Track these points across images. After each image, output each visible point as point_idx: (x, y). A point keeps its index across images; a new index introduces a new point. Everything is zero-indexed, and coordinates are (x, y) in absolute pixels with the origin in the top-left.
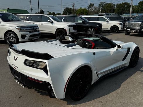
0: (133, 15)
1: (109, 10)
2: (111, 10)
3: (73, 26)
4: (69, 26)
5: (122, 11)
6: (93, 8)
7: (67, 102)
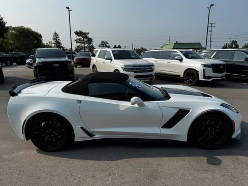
3: (212, 66)
4: (205, 66)
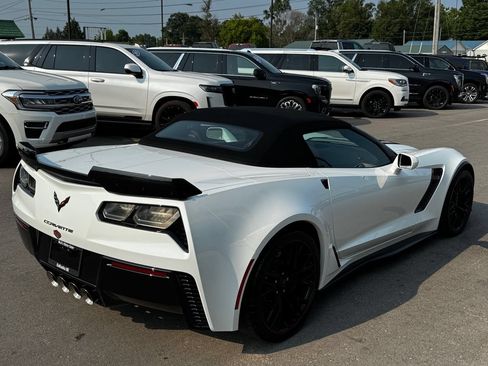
0: (445, 47)
1: (348, 24)
2: (356, 26)
3: (222, 89)
5: (401, 30)
6: (285, 16)
7: (242, 346)
